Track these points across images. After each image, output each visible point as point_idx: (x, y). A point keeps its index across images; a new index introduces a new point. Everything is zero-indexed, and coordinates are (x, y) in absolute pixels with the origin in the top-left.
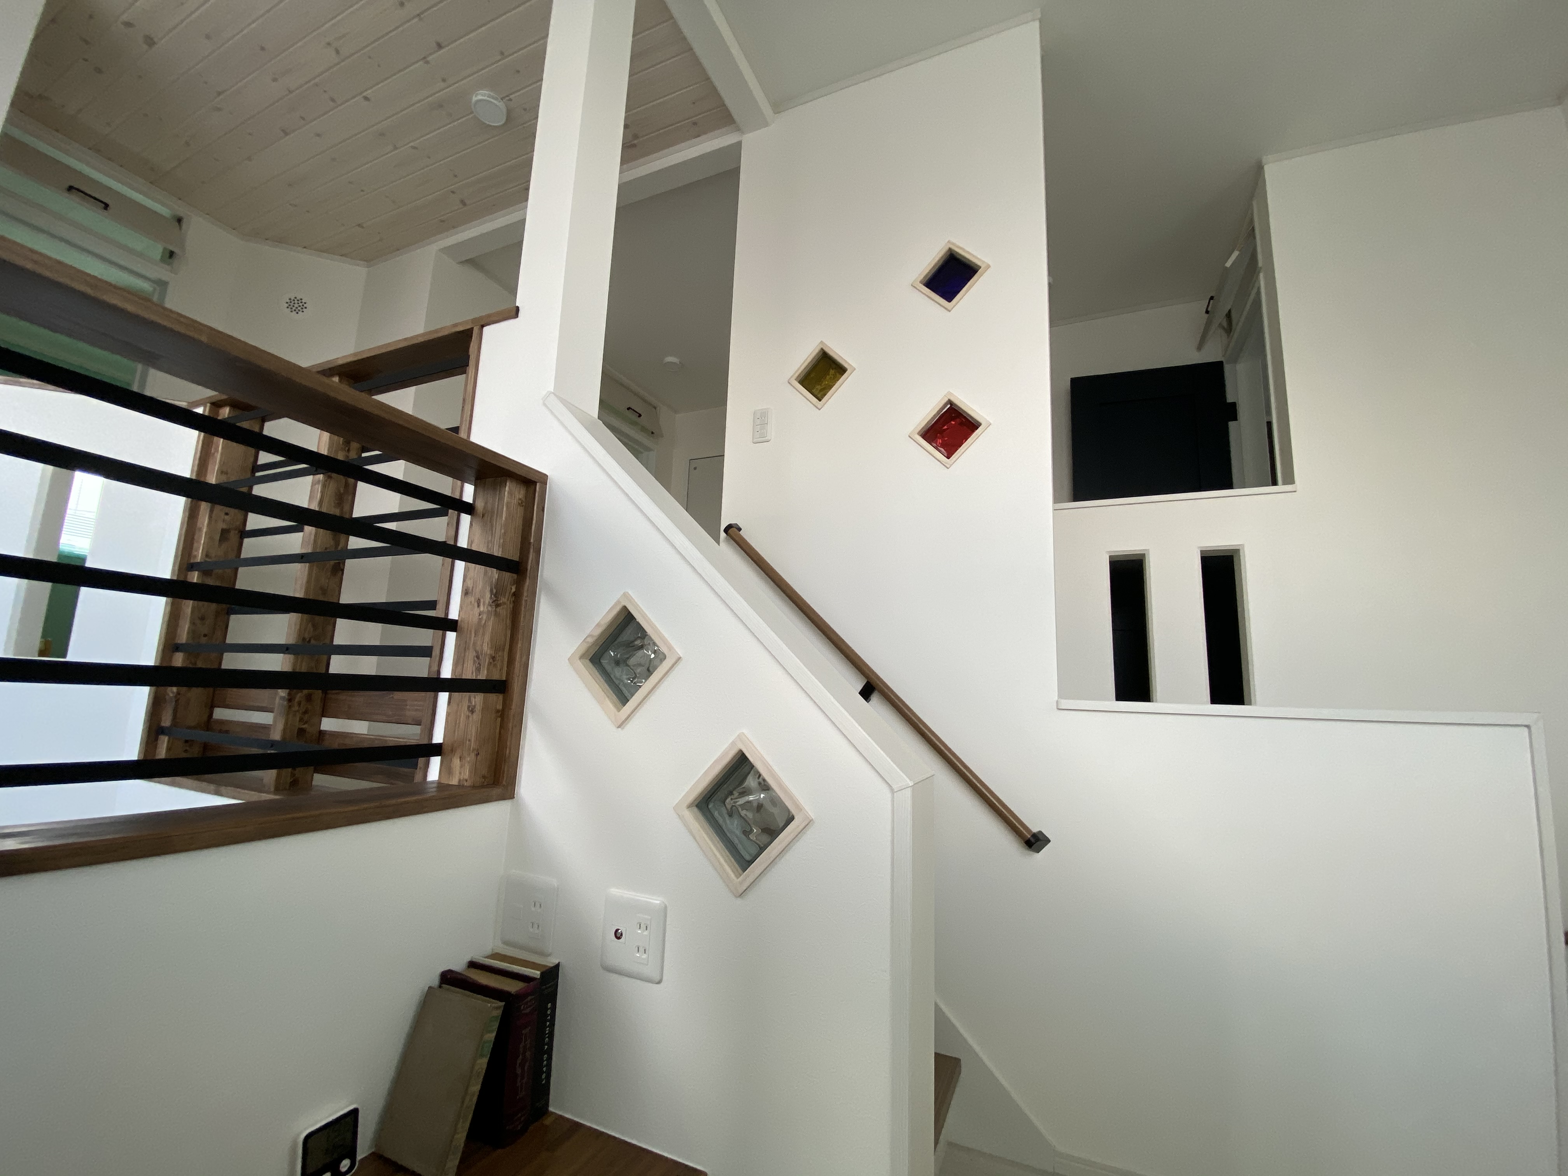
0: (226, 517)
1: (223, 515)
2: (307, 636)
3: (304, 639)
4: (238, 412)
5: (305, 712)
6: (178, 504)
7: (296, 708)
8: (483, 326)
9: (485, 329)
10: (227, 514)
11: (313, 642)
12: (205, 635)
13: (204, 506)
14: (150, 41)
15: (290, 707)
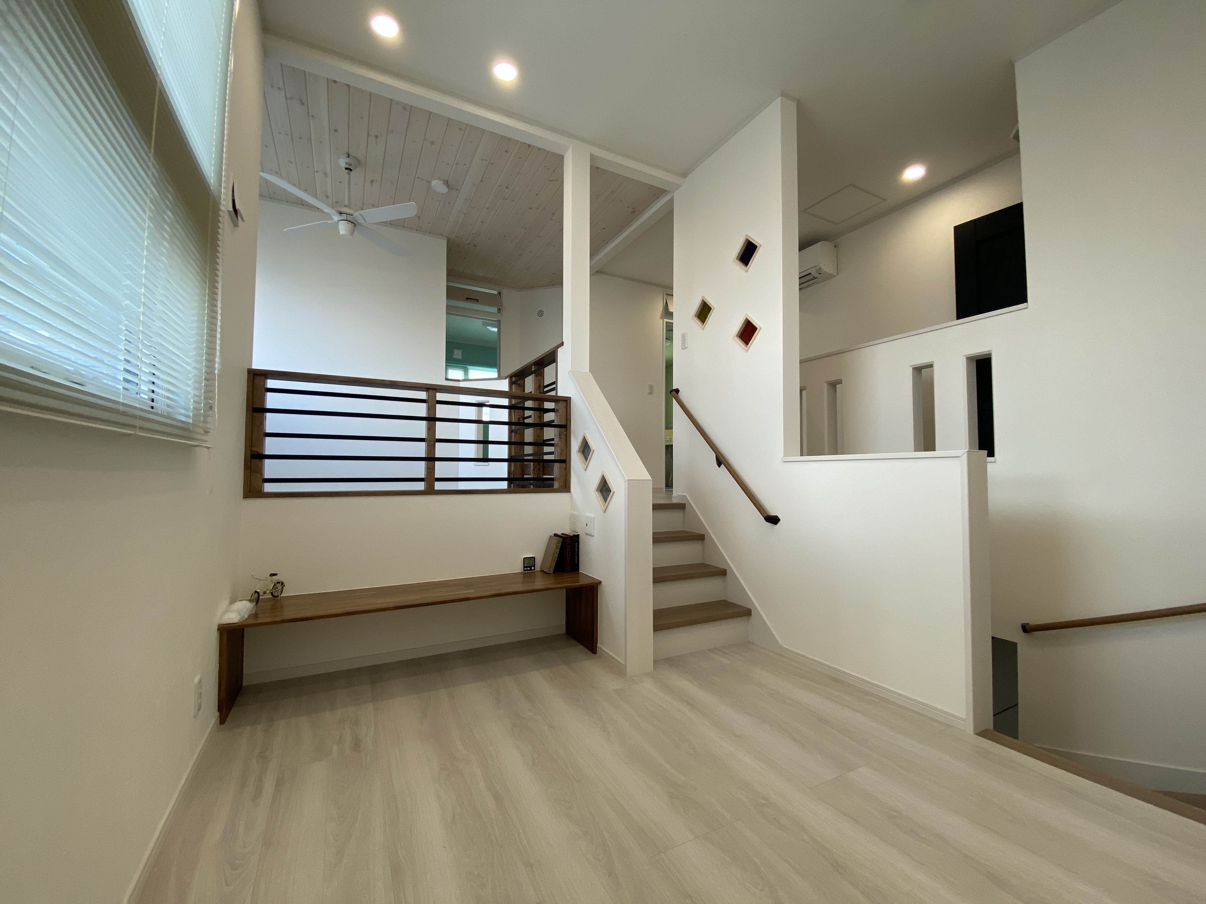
0: (519, 414)
1: (517, 413)
2: (536, 451)
3: (535, 451)
4: (517, 378)
5: (538, 474)
6: (507, 411)
7: (536, 472)
8: (557, 349)
9: (558, 349)
10: (518, 413)
11: (538, 452)
12: (518, 452)
13: (513, 411)
14: (475, 246)
15: (534, 472)
